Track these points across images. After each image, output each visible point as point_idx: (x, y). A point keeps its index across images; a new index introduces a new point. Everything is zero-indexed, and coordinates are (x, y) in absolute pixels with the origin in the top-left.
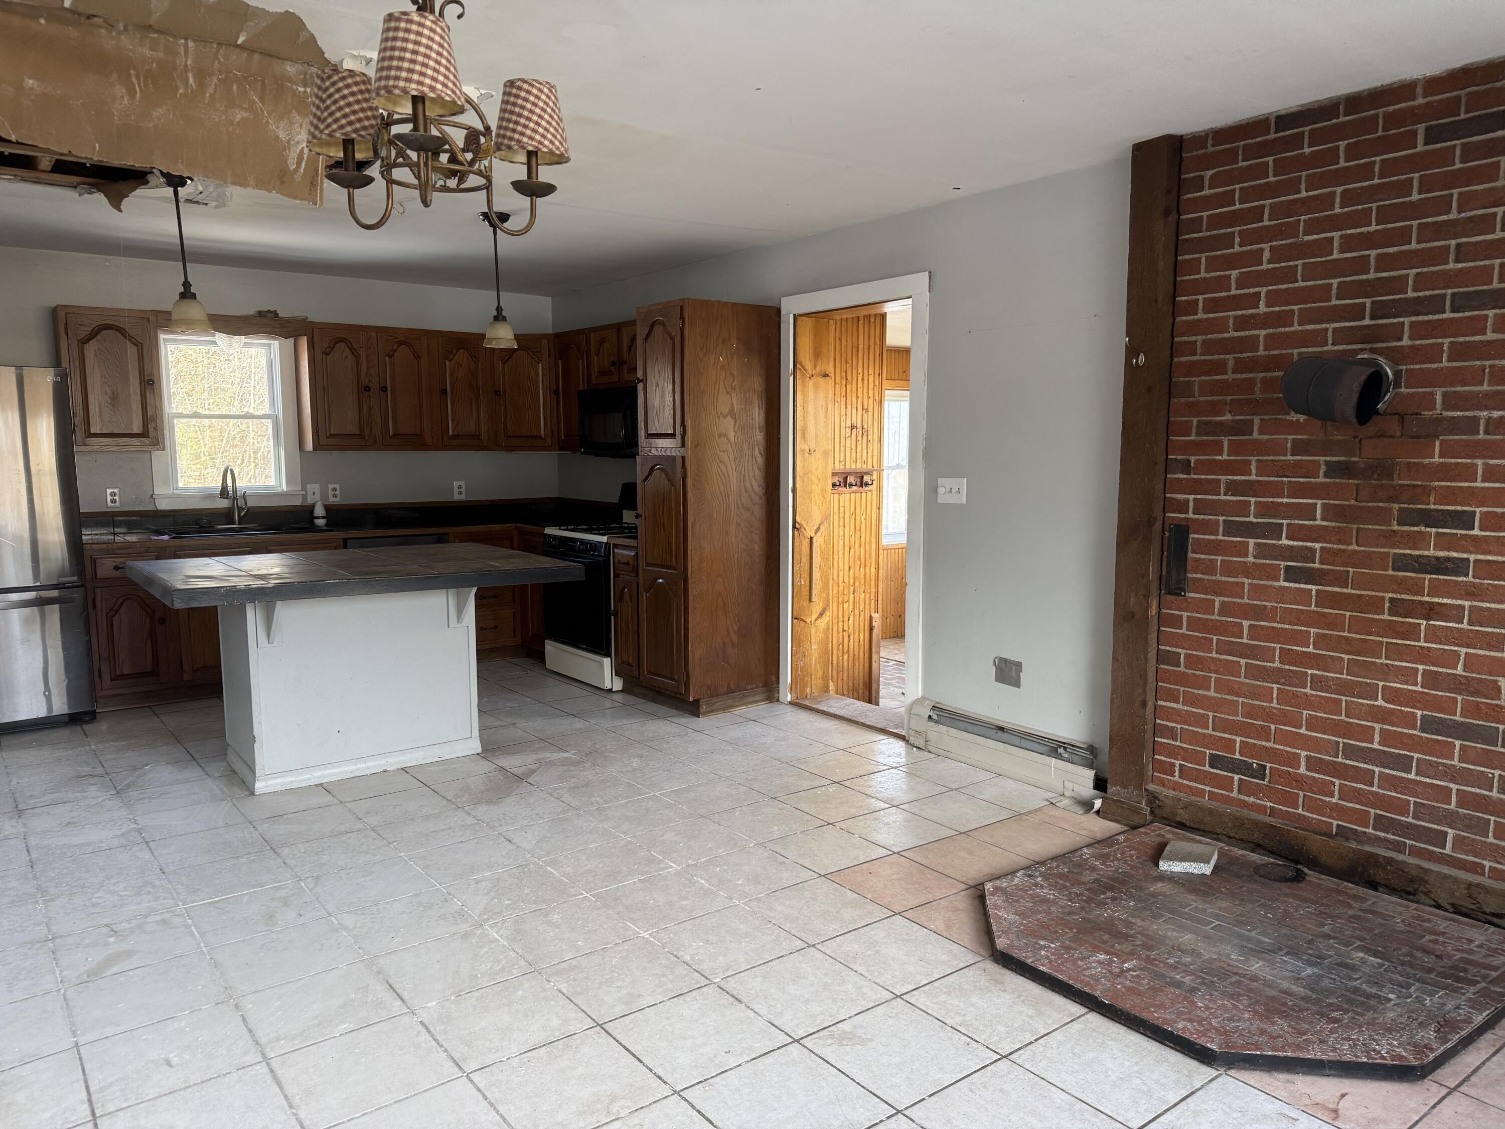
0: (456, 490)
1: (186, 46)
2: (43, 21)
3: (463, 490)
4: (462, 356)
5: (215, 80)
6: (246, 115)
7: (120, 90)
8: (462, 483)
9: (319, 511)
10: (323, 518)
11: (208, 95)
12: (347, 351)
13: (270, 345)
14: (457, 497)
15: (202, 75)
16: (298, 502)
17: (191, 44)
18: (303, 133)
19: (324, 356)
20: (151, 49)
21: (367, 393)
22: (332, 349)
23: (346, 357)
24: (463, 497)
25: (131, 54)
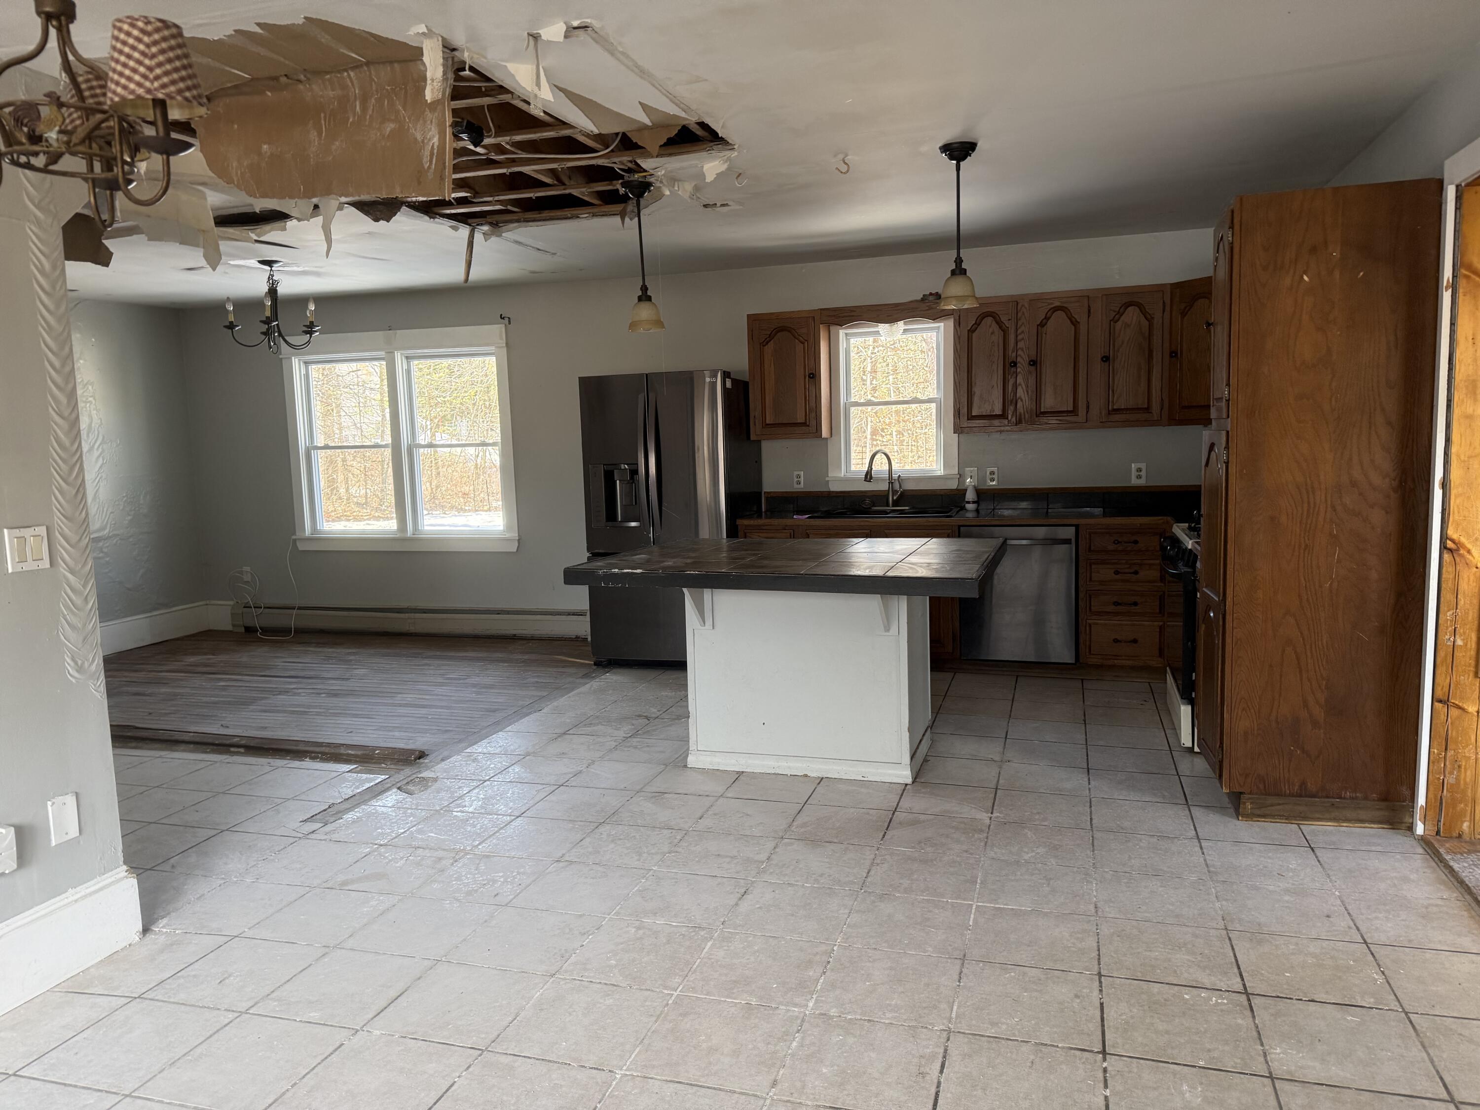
0: (1134, 473)
1: (349, 75)
2: (269, 94)
3: (1143, 473)
4: (1132, 315)
5: (373, 100)
6: (392, 126)
7: (313, 135)
8: (1143, 466)
9: (970, 496)
10: (974, 502)
11: (368, 117)
12: (995, 326)
13: (939, 327)
14: (1134, 481)
15: (364, 100)
16: (953, 485)
17: (352, 74)
18: (433, 129)
19: (970, 333)
20: (333, 90)
21: (1013, 369)
22: (979, 325)
23: (993, 333)
24: (1142, 482)
25: (322, 100)
